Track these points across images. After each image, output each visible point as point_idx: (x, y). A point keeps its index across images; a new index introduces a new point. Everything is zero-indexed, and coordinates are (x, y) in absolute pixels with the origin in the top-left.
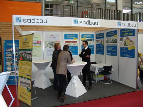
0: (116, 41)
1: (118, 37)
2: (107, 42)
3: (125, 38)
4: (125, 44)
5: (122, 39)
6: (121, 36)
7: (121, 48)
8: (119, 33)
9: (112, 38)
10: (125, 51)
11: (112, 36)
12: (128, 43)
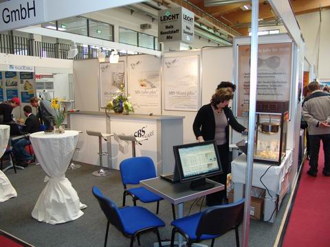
0: (16, 84)
1: (17, 79)
2: (7, 85)
3: (25, 81)
4: (25, 88)
5: (22, 82)
6: (21, 78)
7: (22, 93)
8: (18, 75)
9: (12, 80)
10: (26, 96)
11: (12, 77)
12: (28, 87)
